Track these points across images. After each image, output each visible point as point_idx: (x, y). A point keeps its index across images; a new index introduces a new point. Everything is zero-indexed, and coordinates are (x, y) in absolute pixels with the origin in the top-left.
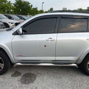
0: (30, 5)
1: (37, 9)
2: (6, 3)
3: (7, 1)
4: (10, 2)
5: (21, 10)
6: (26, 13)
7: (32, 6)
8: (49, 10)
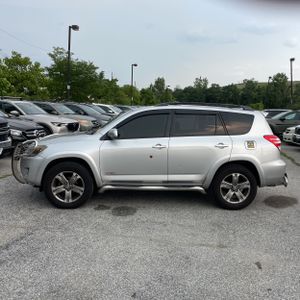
0: (98, 72)
1: (118, 83)
2: (25, 68)
3: (31, 63)
4: (37, 65)
5: (69, 87)
6: (83, 94)
7: (102, 74)
8: (154, 84)
